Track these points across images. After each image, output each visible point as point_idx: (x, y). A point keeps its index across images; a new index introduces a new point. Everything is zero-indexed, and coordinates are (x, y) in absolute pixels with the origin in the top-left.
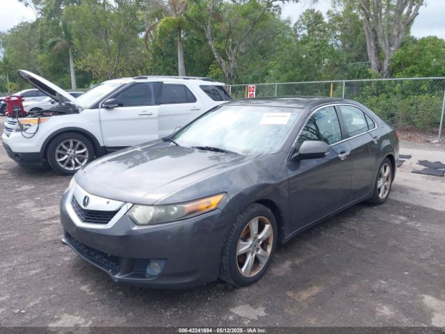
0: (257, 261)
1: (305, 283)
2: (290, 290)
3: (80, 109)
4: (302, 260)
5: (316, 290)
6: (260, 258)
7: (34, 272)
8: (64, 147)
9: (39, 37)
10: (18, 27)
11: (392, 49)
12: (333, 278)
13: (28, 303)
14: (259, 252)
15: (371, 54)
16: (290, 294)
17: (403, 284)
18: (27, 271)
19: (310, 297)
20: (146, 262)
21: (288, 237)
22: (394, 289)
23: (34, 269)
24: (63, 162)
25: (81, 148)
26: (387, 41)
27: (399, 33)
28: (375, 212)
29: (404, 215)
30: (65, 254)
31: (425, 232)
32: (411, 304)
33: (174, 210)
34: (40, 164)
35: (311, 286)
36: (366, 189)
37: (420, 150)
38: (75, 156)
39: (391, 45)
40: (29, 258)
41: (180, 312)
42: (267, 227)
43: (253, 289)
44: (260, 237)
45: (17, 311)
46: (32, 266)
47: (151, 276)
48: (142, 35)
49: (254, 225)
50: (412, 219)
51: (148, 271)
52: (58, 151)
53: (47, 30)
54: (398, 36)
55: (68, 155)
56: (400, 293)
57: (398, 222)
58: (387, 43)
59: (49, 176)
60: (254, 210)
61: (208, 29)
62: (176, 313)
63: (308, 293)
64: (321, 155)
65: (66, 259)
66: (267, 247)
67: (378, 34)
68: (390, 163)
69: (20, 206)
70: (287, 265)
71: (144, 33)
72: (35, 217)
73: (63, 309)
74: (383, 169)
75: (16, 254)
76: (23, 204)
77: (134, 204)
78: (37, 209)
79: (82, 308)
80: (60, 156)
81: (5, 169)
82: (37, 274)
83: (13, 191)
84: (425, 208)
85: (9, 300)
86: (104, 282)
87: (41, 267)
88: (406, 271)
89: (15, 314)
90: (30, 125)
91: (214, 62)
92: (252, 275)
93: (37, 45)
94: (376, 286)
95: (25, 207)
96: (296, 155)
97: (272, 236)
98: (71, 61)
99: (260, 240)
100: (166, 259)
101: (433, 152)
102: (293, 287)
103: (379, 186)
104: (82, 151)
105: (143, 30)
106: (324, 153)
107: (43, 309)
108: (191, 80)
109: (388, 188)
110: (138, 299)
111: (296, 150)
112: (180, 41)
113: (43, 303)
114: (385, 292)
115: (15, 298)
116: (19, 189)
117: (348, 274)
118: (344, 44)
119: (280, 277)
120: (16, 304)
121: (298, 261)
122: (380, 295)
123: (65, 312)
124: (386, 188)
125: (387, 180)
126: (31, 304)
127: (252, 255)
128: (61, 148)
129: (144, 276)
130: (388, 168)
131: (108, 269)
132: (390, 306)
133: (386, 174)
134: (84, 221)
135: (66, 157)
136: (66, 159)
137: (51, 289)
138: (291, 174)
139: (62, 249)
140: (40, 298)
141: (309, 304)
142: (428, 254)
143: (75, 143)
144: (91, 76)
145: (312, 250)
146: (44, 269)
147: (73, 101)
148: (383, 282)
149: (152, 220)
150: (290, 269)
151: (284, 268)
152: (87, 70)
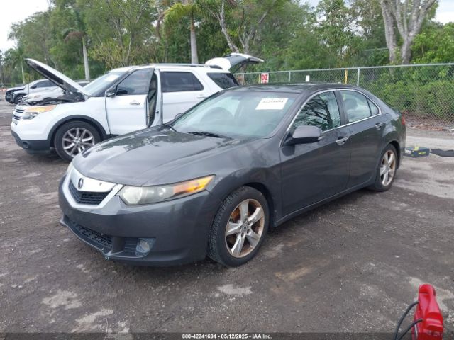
0: (247, 242)
1: (294, 265)
2: (279, 271)
3: (86, 98)
4: (295, 244)
5: (304, 271)
6: (251, 240)
7: (34, 252)
8: (71, 135)
9: (53, 27)
10: (33, 17)
11: (411, 34)
12: (324, 260)
13: (25, 279)
14: (250, 233)
15: (389, 39)
16: (278, 275)
17: (392, 267)
18: (27, 251)
19: (297, 278)
20: (136, 240)
21: (279, 220)
22: (381, 271)
23: (34, 249)
24: (69, 150)
25: (87, 136)
26: (405, 25)
27: (418, 17)
28: (376, 199)
29: (406, 202)
30: (65, 236)
31: (424, 218)
32: (396, 285)
33: (162, 191)
34: (47, 152)
35: (300, 267)
36: (366, 175)
37: (434, 139)
38: (81, 144)
39: (409, 30)
40: (31, 239)
41: (169, 290)
42: (258, 209)
43: (242, 270)
44: (250, 219)
45: (14, 286)
46: (32, 247)
47: (141, 254)
48: (155, 24)
49: (244, 208)
50: (413, 205)
51: (138, 249)
52: (64, 139)
53: (60, 20)
54: (417, 21)
55: (75, 143)
56: (387, 275)
57: (398, 208)
58: (406, 29)
59: (57, 163)
60: (244, 192)
61: (221, 17)
62: (164, 290)
63: (296, 274)
64: (314, 140)
65: (66, 240)
66: (258, 229)
67: (397, 19)
68: (395, 150)
69: (27, 192)
70: (279, 248)
71: (156, 22)
72: (39, 201)
73: (59, 285)
74: (386, 156)
75: (19, 235)
76: (29, 190)
77: (124, 185)
78: (42, 195)
79: (76, 285)
80: (67, 144)
81: (14, 157)
82: (37, 253)
83: (21, 178)
84: (429, 195)
85: (8, 276)
86: (99, 262)
87: (41, 248)
88: (398, 255)
89: (12, 288)
90: (37, 113)
91: (228, 49)
92: (242, 256)
93: (51, 35)
94: (364, 269)
95: (31, 193)
96: (289, 140)
97: (264, 218)
98: (84, 51)
99: (250, 222)
100: (155, 237)
101: (448, 140)
102: (283, 268)
103: (381, 173)
104: (89, 139)
105: (156, 18)
106: (317, 138)
107: (38, 285)
108: (198, 68)
109: (392, 175)
110: (130, 277)
111: (290, 135)
112: (193, 29)
113: (40, 279)
114: (372, 273)
115: (14, 275)
116: (27, 176)
117: (339, 257)
118: (366, 30)
119: (271, 259)
120: (14, 280)
121: (290, 245)
122: (367, 277)
123: (60, 287)
124: (389, 176)
125: (391, 167)
126: (29, 280)
127: (242, 236)
128: (68, 136)
129: (134, 255)
130: (392, 155)
131: (101, 247)
132: (375, 286)
133: (390, 161)
134: (79, 203)
135: (73, 144)
136: (73, 147)
137: (49, 267)
138: (285, 158)
139: (62, 232)
140: (37, 275)
141: (295, 284)
142: (423, 239)
143: (81, 131)
144: (105, 66)
145: (305, 234)
146: (43, 249)
147: (80, 89)
148: (372, 264)
149: (141, 200)
150: (281, 251)
151: (276, 250)
152: (100, 59)
